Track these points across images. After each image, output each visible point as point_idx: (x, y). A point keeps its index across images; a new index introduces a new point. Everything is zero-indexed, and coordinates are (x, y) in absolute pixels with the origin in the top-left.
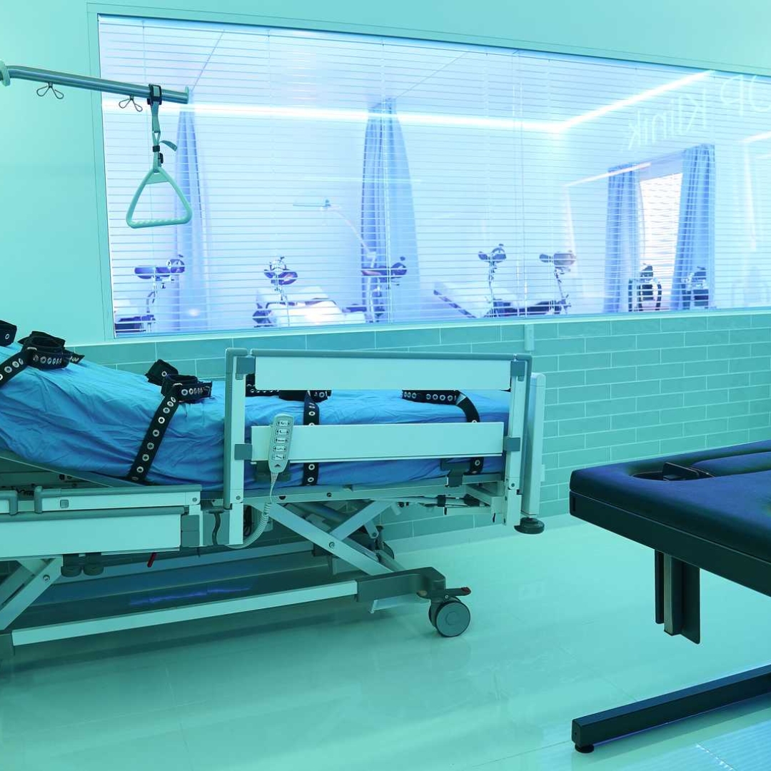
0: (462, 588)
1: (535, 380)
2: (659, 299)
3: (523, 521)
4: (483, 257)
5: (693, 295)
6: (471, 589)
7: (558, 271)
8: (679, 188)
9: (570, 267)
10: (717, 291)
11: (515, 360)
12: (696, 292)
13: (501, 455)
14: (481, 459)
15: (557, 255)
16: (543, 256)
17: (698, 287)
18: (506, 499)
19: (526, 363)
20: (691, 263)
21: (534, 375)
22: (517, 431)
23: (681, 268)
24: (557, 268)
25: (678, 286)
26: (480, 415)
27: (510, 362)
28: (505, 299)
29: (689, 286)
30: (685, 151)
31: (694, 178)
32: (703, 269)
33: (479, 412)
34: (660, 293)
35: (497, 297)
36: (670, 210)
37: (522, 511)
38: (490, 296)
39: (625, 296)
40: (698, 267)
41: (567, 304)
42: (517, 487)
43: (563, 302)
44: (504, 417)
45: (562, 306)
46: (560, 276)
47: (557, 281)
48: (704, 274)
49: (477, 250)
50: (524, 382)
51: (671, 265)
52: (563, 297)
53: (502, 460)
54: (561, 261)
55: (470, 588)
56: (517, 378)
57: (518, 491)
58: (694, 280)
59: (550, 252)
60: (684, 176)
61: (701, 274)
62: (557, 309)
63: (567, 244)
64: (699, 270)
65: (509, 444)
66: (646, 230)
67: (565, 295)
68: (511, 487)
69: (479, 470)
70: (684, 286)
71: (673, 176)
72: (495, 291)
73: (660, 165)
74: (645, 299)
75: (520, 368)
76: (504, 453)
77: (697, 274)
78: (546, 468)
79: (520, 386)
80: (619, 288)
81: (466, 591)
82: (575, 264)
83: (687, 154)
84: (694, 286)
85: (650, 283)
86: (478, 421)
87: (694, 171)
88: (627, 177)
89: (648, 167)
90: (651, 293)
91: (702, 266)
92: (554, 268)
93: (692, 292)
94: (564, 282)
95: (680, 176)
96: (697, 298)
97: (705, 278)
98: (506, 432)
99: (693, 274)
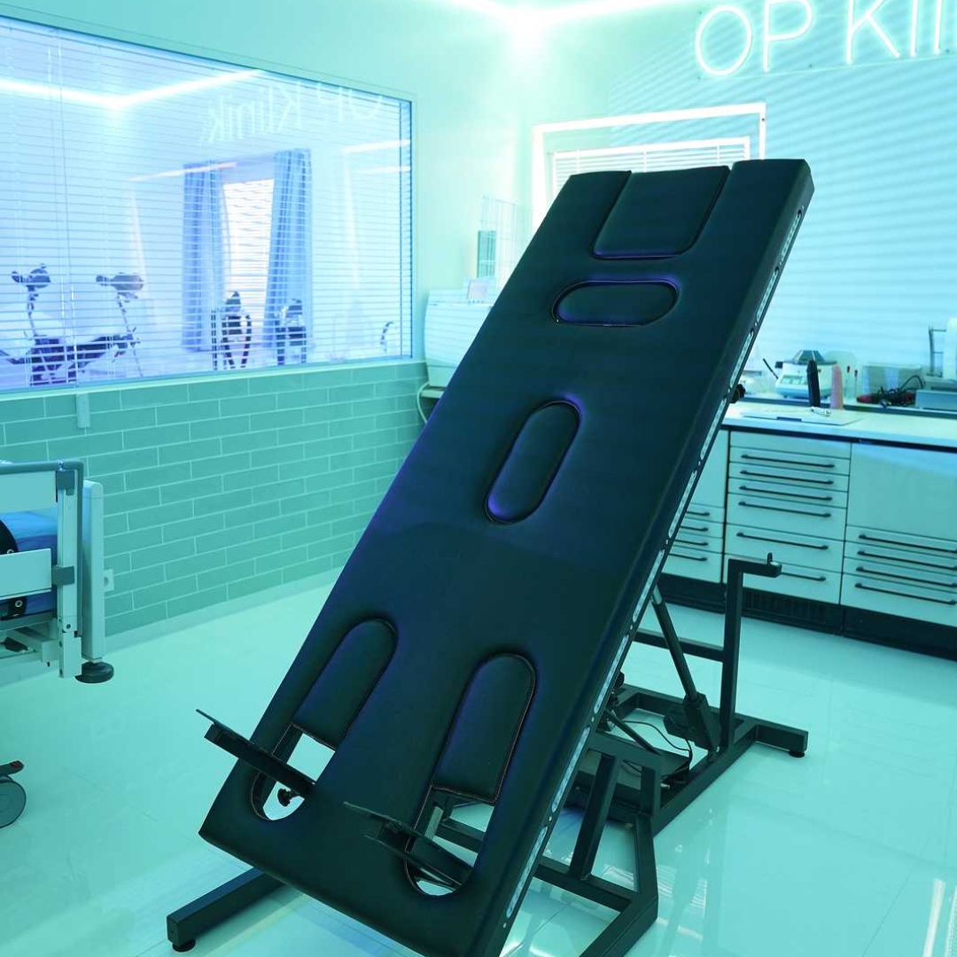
0: (11, 764)
1: (90, 491)
2: (249, 331)
3: (85, 667)
4: (17, 279)
5: (287, 333)
6: (23, 763)
7: (121, 297)
8: (270, 197)
9: (138, 293)
10: (316, 328)
11: (61, 469)
12: (291, 329)
13: (50, 591)
14: (24, 599)
15: (119, 278)
16: (99, 279)
17: (293, 324)
18: (61, 644)
19: (76, 471)
20: (285, 295)
21: (87, 483)
22: (68, 558)
23: (273, 294)
24: (119, 293)
25: (271, 323)
26: (17, 542)
27: (54, 472)
28: (51, 334)
29: (284, 322)
30: (277, 154)
31: (287, 185)
32: (299, 301)
33: (15, 538)
34: (249, 324)
35: (39, 332)
36: (260, 223)
37: (84, 655)
38: (31, 332)
39: (208, 328)
40: (294, 300)
41: (135, 340)
42: (74, 628)
43: (130, 337)
44: (49, 541)
45: (128, 342)
46: (125, 305)
47: (120, 311)
48: (299, 308)
49: (9, 271)
50: (74, 498)
51: (262, 290)
52: (129, 331)
53: (52, 597)
54: (125, 285)
55: (21, 761)
56: (65, 492)
57: (76, 633)
58: (288, 316)
59: (110, 273)
60: (275, 183)
61: (296, 309)
62: (122, 346)
63: (134, 262)
64: (294, 303)
65: (61, 576)
66: (232, 239)
67: (131, 328)
68: (65, 629)
69: (21, 612)
70: (277, 323)
71: (263, 182)
72: (37, 324)
73: (246, 167)
74: (232, 332)
75: (68, 479)
76: (55, 588)
77: (291, 308)
78: (114, 573)
79: (70, 501)
80: (200, 318)
81: (17, 766)
82: (144, 288)
83: (279, 157)
84: (289, 322)
85: (238, 314)
86: (16, 551)
87: (288, 178)
88: (207, 180)
89: (231, 168)
90: (238, 324)
91: (298, 298)
92: (116, 295)
93: (287, 330)
94: (129, 313)
95: (271, 183)
96: (292, 336)
97: (301, 313)
98: (54, 561)
99: (287, 308)
